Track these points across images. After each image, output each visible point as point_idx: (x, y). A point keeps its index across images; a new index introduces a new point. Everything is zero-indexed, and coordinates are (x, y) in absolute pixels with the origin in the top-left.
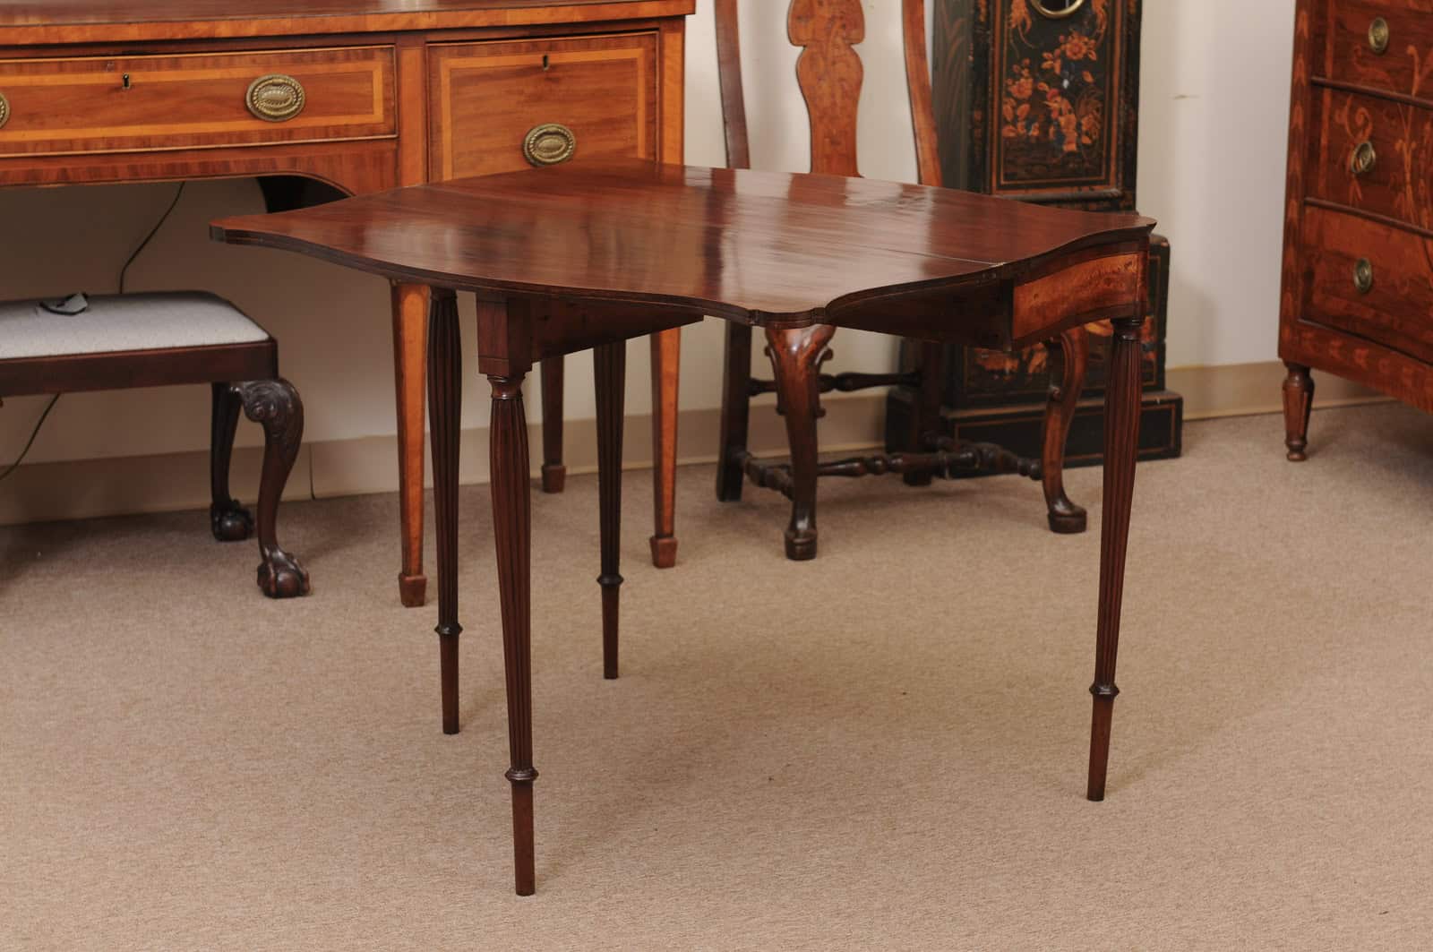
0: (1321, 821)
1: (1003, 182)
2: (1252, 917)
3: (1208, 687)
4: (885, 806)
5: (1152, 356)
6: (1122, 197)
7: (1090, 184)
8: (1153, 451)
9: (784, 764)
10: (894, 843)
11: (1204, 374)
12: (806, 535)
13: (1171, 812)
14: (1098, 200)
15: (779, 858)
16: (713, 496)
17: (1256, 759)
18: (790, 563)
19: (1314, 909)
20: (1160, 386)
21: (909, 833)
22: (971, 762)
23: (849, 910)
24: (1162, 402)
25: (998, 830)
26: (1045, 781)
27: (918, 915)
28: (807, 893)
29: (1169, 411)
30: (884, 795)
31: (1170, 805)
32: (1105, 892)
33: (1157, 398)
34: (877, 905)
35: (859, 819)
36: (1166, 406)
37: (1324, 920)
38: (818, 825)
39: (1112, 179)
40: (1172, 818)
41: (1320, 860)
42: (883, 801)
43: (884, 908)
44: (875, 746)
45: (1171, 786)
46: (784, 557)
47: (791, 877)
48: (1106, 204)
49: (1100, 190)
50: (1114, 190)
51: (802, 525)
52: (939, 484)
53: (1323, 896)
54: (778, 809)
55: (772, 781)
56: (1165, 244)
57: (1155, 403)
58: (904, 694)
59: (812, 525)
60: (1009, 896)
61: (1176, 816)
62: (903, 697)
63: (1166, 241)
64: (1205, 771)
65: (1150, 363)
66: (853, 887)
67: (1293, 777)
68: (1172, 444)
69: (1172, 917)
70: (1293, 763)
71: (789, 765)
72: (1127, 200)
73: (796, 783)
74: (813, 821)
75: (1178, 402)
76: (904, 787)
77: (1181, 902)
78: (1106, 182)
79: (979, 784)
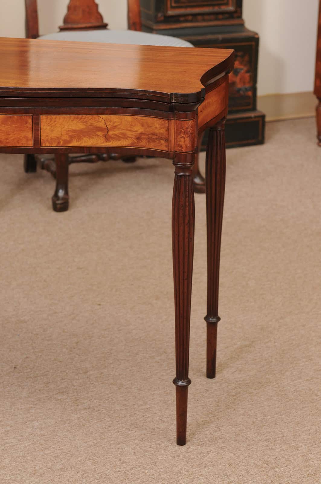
0: (315, 398)
1: (173, 5)
2: (271, 473)
3: (263, 298)
4: (75, 387)
5: (250, 93)
6: (235, 12)
7: (219, 5)
8: (250, 141)
9: (25, 356)
10: (76, 416)
11: (278, 98)
12: (63, 199)
13: (234, 391)
14: (223, 13)
15: (8, 428)
16: (22, 170)
17: (283, 351)
18: (54, 214)
19: (307, 466)
20: (254, 109)
21: (85, 409)
22: (128, 354)
23: (41, 471)
24: (255, 117)
25: (136, 406)
26: (166, 368)
27: (80, 475)
28: (19, 457)
29: (257, 122)
30: (76, 379)
31: (233, 385)
32: (189, 454)
33: (252, 114)
34: (58, 466)
35: (59, 398)
36: (256, 119)
37: (312, 475)
38: (35, 403)
39: (230, 2)
40: (233, 396)
41: (313, 427)
42: (75, 384)
43: (62, 468)
44: (77, 343)
45: (235, 371)
46: (52, 210)
47: (13, 444)
48: (227, 16)
49: (224, 8)
50: (231, 8)
51: (61, 193)
52: (141, 162)
53: (312, 456)
54: (15, 390)
55: (16, 370)
56: (256, 36)
57: (250, 118)
58: (100, 305)
59: (66, 193)
60: (135, 458)
61: (237, 394)
62: (98, 307)
63: (257, 34)
64: (256, 359)
65: (249, 97)
66: (47, 452)
67: (303, 364)
68: (260, 138)
69: (226, 474)
70: (304, 353)
71: (27, 357)
72: (238, 13)
73: (29, 370)
74: (33, 400)
75: (263, 117)
76: (88, 373)
77: (232, 461)
78: (227, 4)
79: (130, 370)
